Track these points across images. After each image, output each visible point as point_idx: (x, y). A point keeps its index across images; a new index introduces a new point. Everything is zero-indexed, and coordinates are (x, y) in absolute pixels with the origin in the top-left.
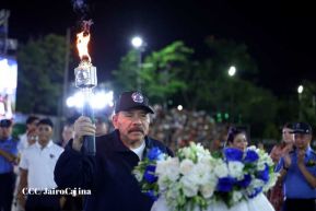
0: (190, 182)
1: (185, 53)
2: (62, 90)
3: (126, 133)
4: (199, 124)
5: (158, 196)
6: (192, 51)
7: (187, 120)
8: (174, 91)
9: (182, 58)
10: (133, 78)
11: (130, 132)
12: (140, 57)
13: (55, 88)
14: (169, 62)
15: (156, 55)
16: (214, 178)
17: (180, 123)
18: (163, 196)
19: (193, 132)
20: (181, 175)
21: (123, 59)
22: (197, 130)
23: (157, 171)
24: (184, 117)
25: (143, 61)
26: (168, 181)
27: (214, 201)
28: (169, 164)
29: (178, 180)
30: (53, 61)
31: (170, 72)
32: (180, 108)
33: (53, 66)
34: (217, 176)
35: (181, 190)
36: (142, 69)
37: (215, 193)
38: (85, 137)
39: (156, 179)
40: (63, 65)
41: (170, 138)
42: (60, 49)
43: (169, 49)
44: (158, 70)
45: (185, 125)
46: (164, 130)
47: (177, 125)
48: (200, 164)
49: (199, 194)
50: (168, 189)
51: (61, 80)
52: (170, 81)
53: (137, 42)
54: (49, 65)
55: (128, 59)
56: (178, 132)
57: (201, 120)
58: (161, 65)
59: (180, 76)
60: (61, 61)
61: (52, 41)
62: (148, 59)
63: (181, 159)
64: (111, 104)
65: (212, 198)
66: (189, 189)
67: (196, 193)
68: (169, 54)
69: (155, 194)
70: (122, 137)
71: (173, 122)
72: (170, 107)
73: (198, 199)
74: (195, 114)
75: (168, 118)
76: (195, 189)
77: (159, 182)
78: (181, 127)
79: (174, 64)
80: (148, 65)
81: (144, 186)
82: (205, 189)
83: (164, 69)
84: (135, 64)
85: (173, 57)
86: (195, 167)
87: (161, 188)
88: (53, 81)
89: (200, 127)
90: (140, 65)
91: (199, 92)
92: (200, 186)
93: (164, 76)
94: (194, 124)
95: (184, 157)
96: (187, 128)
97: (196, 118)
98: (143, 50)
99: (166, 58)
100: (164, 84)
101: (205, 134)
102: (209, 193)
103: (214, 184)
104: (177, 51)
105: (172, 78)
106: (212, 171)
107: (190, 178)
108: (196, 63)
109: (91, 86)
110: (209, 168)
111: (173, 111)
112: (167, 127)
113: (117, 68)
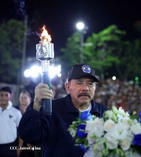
0: (112, 137)
1: (118, 35)
2: (20, 64)
3: (76, 97)
4: (129, 91)
5: (88, 148)
6: (124, 33)
7: (120, 88)
8: (110, 65)
9: (116, 38)
10: (77, 54)
11: (79, 96)
12: (82, 38)
13: (15, 62)
14: (106, 42)
15: (95, 36)
16: (130, 134)
17: (114, 90)
18: (91, 149)
19: (125, 97)
20: (105, 132)
21: (69, 39)
22: (127, 96)
23: (87, 129)
24: (118, 86)
25: (85, 41)
26: (95, 137)
27: (131, 152)
28: (96, 124)
29: (103, 136)
30: (14, 41)
31: (106, 50)
32: (114, 78)
33: (14, 45)
34: (133, 134)
35: (105, 144)
36: (84, 47)
37: (131, 146)
38: (43, 100)
39: (86, 135)
40: (22, 44)
41: (106, 102)
42: (20, 31)
43: (106, 31)
44: (97, 48)
45: (118, 92)
46: (102, 96)
47: (112, 92)
48: (120, 124)
49: (119, 147)
50: (95, 143)
51: (20, 56)
52: (106, 57)
53: (80, 26)
54: (11, 44)
55: (73, 40)
56: (112, 97)
57: (131, 88)
58: (100, 44)
59: (114, 53)
60: (20, 41)
61: (13, 25)
62: (89, 39)
63: (105, 120)
64: (60, 75)
65: (129, 150)
66: (111, 143)
67: (116, 147)
68: (106, 35)
69: (85, 147)
70: (73, 101)
71: (108, 89)
72: (106, 77)
73: (118, 151)
74: (126, 83)
75: (105, 86)
76: (116, 144)
77: (88, 138)
78: (115, 93)
79: (110, 43)
80: (89, 44)
81: (77, 140)
82: (124, 143)
83: (101, 47)
84: (79, 43)
85: (108, 38)
86: (116, 126)
87: (90, 142)
88: (13, 57)
89: (130, 94)
90: (83, 44)
91: (129, 65)
92: (120, 141)
93: (102, 53)
94: (125, 91)
95: (108, 118)
96: (120, 95)
97: (127, 87)
98: (85, 32)
99: (103, 39)
100: (102, 59)
101: (133, 99)
102: (126, 147)
103: (131, 139)
104: (112, 33)
105: (108, 54)
106: (129, 129)
107: (112, 135)
108: (127, 43)
109: (49, 59)
110: (126, 127)
111: (109, 81)
112: (103, 93)
113: (64, 47)
